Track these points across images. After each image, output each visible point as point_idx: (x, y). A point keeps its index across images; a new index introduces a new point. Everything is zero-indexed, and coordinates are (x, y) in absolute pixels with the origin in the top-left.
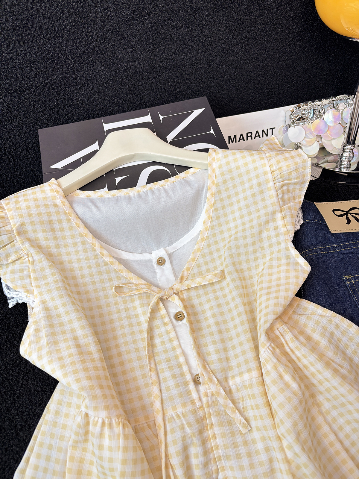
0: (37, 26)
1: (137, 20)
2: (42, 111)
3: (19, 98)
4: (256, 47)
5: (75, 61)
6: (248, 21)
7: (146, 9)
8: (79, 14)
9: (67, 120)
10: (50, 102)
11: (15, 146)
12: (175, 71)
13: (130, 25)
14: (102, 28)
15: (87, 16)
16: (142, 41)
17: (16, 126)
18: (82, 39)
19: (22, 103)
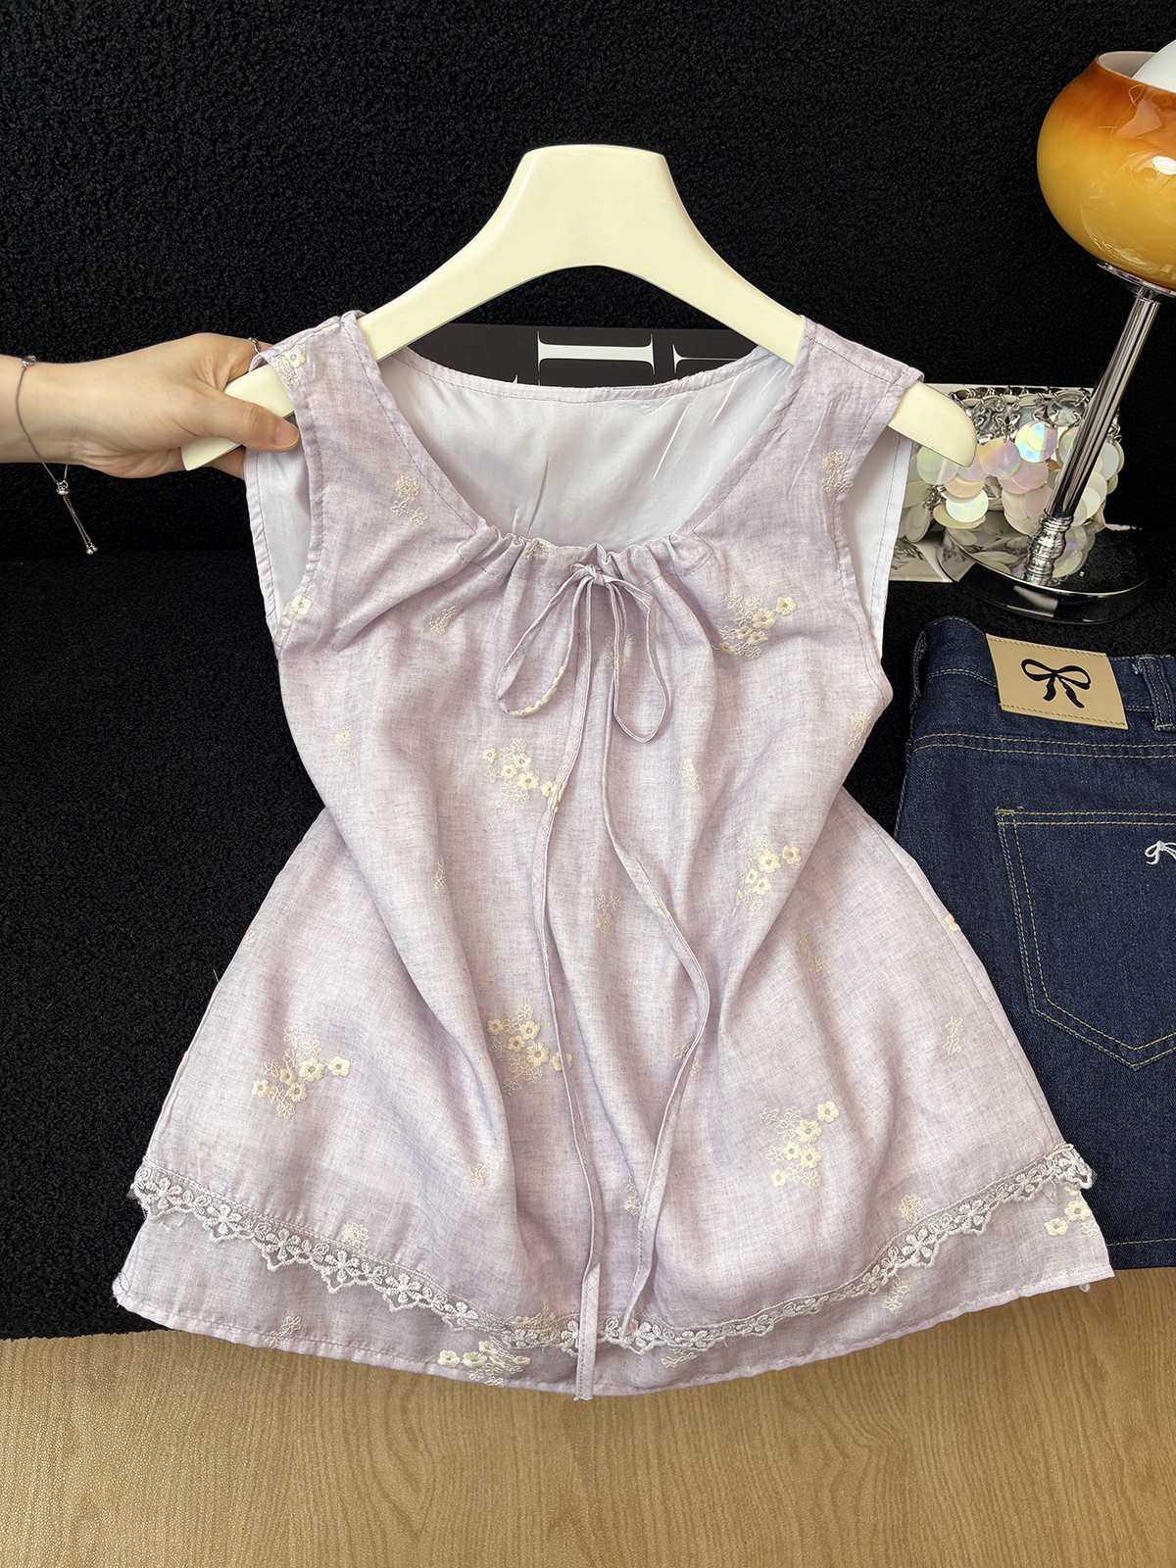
1: (682, 104)
2: (404, 272)
3: (361, 229)
4: (951, 224)
6: (945, 159)
7: (707, 85)
10: (428, 253)
12: (740, 242)
13: (660, 113)
14: (594, 108)
15: (568, 75)
16: (678, 155)
18: (542, 124)
19: (364, 242)
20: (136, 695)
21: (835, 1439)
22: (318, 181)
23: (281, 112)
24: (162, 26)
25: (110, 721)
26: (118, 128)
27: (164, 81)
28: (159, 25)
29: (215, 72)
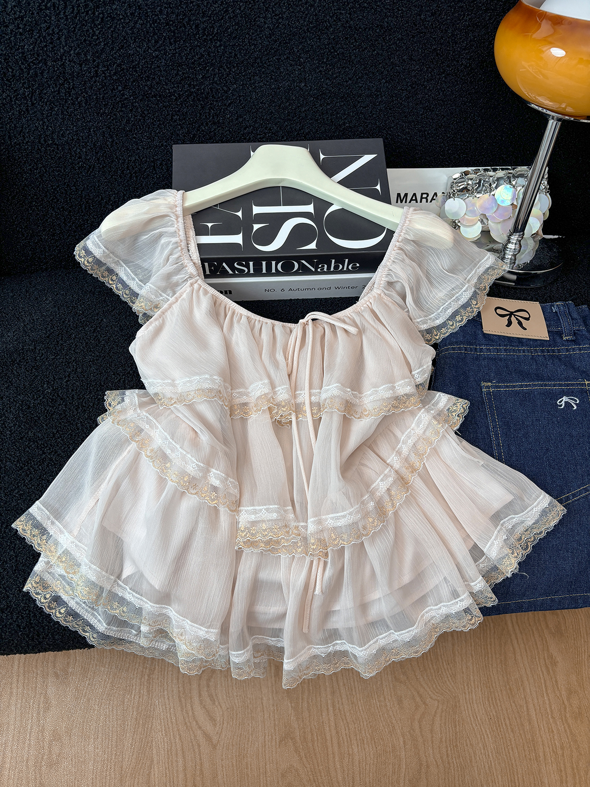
0: (193, 24)
1: (313, 33)
3: (157, 104)
4: (456, 86)
5: (230, 70)
6: (450, 53)
7: (326, 21)
8: (245, 16)
9: (207, 139)
11: (141, 160)
12: (348, 101)
13: (303, 38)
14: (269, 37)
15: (254, 21)
17: (147, 137)
18: (243, 47)
19: (159, 111)
20: (55, 341)
21: (421, 696)
22: (134, 81)
23: (112, 49)
24: (51, 9)
25: (43, 354)
26: (33, 61)
27: (54, 36)
28: (49, 8)
29: (79, 30)
